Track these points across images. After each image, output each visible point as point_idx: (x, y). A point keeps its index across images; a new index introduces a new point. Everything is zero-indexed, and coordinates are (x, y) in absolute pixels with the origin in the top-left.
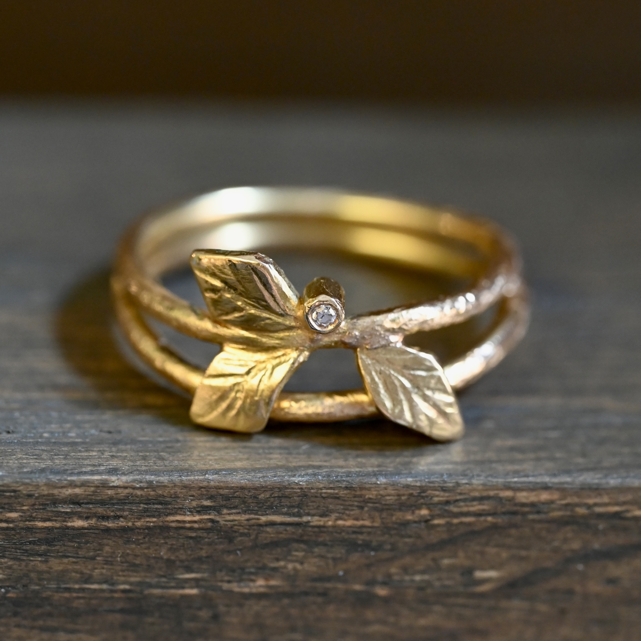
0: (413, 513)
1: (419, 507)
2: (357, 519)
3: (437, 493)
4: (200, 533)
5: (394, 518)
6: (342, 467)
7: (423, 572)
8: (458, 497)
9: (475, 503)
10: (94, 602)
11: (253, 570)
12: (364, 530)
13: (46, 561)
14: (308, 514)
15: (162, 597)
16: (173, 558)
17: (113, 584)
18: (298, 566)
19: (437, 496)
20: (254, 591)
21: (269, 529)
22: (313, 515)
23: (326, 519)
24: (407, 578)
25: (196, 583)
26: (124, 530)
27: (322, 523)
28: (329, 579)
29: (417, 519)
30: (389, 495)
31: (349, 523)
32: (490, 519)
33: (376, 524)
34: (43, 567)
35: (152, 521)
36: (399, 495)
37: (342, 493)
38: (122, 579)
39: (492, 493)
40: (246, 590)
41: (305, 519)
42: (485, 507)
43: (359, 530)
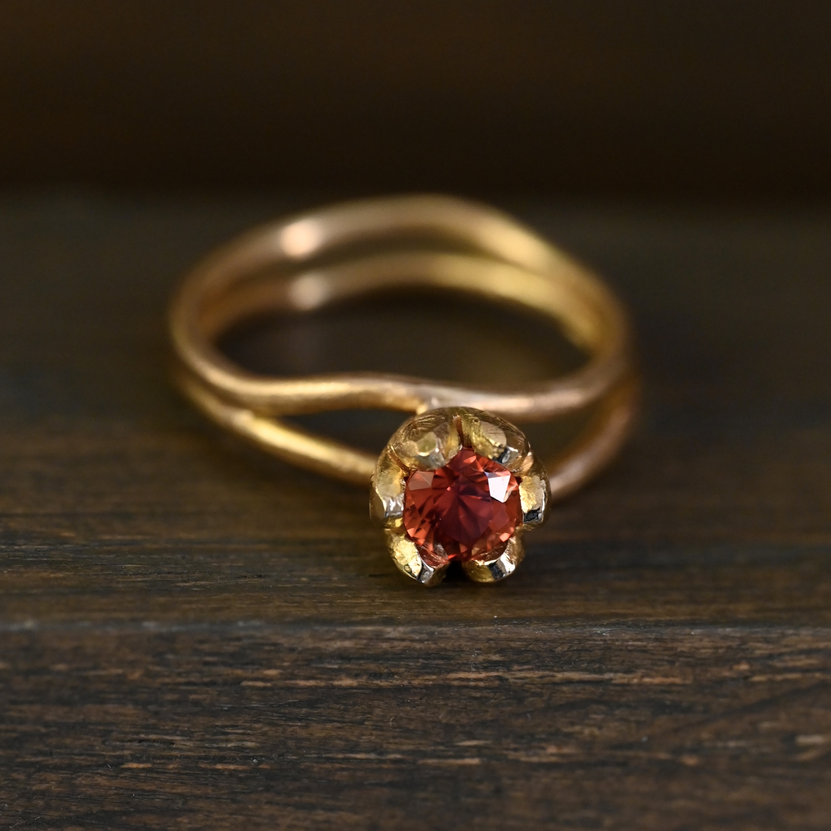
0: (731, 669)
1: (738, 662)
2: (666, 676)
3: (759, 645)
4: (485, 693)
5: (709, 675)
6: (650, 615)
7: (738, 738)
8: (784, 650)
9: (802, 657)
10: (359, 774)
11: (543, 736)
12: (674, 688)
13: (306, 727)
14: (611, 671)
15: (437, 768)
16: (452, 722)
17: (381, 754)
18: (596, 731)
19: (760, 649)
20: (544, 760)
21: (565, 688)
22: (616, 672)
23: (630, 676)
24: (720, 744)
25: (478, 751)
26: (399, 689)
27: (625, 681)
28: (630, 746)
29: (734, 675)
30: (704, 648)
31: (657, 680)
32: (818, 675)
33: (688, 682)
34: (303, 733)
35: (431, 679)
36: (716, 648)
37: (651, 645)
38: (393, 747)
39: (822, 645)
40: (535, 759)
41: (607, 676)
42: (813, 661)
43: (668, 689)
